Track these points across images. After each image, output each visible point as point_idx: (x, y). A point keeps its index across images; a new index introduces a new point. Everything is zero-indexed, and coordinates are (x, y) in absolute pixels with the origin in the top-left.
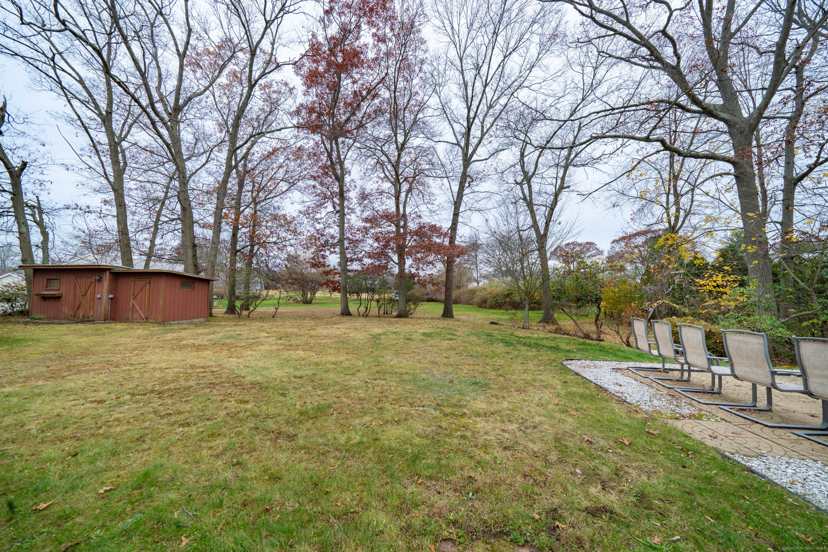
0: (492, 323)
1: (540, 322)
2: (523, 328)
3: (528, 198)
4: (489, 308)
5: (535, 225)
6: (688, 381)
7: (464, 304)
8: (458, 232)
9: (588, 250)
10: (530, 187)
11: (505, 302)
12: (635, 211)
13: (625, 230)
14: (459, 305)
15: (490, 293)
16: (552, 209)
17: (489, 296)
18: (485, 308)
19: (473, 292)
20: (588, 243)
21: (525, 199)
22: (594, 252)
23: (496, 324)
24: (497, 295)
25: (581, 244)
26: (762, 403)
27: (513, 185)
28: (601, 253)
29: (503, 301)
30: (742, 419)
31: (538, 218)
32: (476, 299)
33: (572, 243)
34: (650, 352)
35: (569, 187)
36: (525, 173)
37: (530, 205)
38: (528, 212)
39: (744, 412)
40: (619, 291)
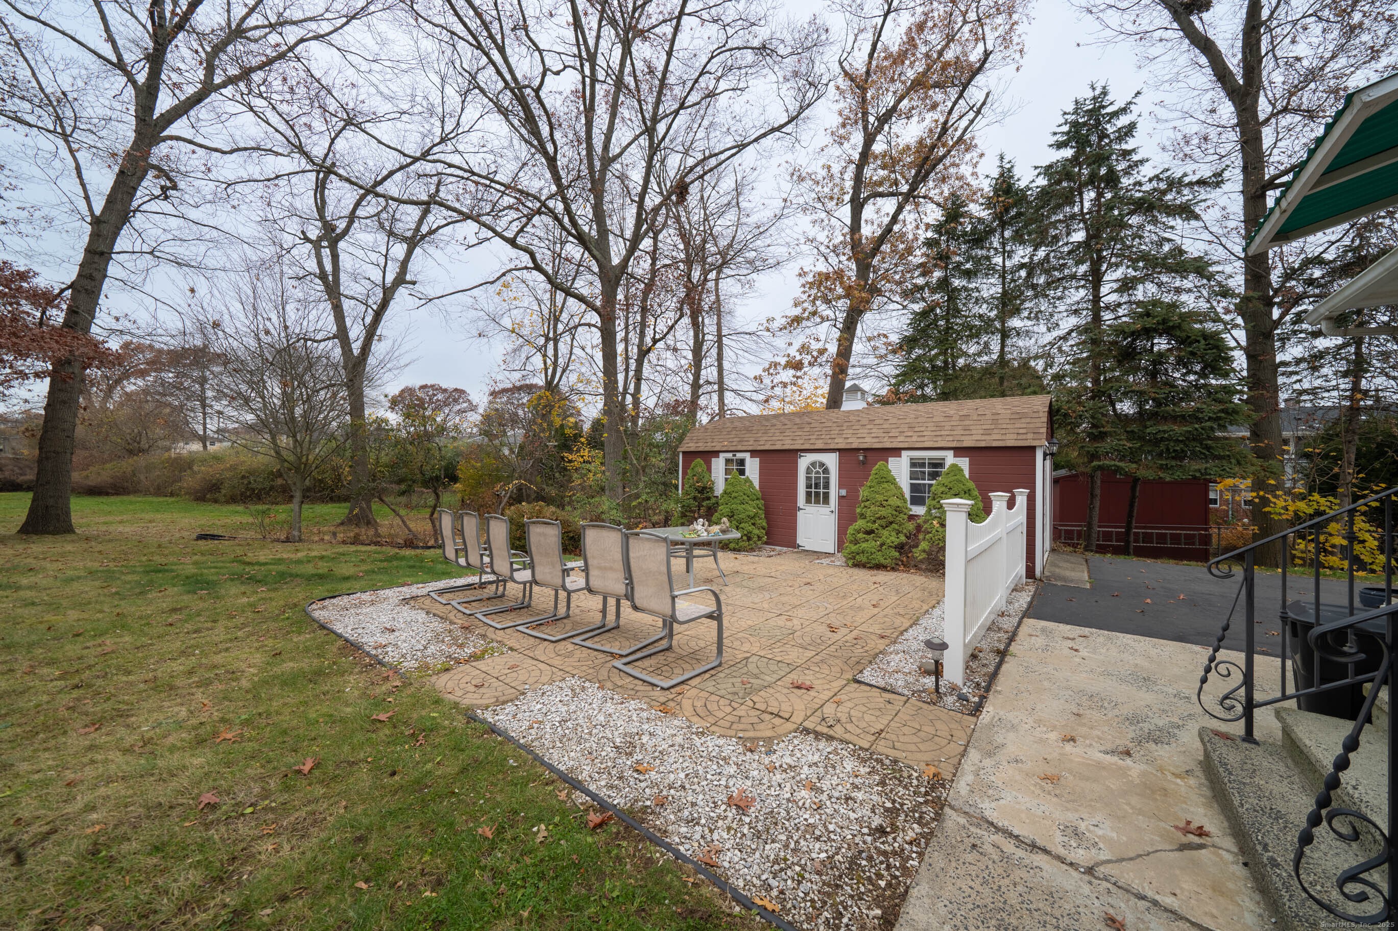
0: (202, 537)
1: (342, 524)
2: (287, 540)
3: (330, 278)
4: (227, 502)
5: (342, 335)
6: (503, 595)
7: (147, 493)
8: (102, 300)
9: (456, 401)
10: (335, 257)
11: (272, 488)
12: (509, 350)
13: (493, 375)
14: (132, 498)
15: (233, 468)
16: (378, 315)
17: (228, 475)
18: (216, 501)
19: (184, 465)
20: (456, 390)
21: (323, 276)
22: (465, 405)
23: (214, 537)
24: (252, 472)
25: (445, 390)
26: (562, 611)
27: (298, 241)
28: (473, 408)
29: (267, 484)
30: (533, 640)
31: (348, 321)
32: (189, 481)
33: (432, 386)
34: (457, 561)
35: (414, 283)
36: (328, 227)
37: (333, 291)
38: (329, 306)
39: (542, 628)
40: (482, 467)
